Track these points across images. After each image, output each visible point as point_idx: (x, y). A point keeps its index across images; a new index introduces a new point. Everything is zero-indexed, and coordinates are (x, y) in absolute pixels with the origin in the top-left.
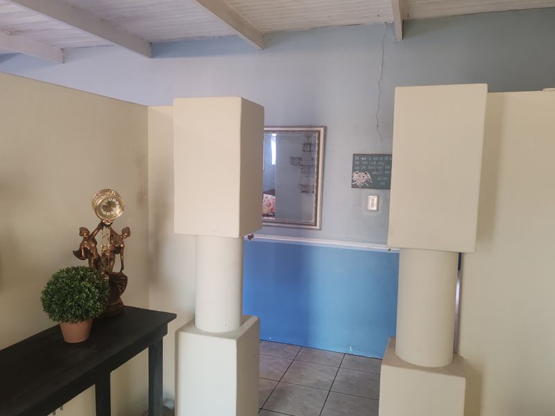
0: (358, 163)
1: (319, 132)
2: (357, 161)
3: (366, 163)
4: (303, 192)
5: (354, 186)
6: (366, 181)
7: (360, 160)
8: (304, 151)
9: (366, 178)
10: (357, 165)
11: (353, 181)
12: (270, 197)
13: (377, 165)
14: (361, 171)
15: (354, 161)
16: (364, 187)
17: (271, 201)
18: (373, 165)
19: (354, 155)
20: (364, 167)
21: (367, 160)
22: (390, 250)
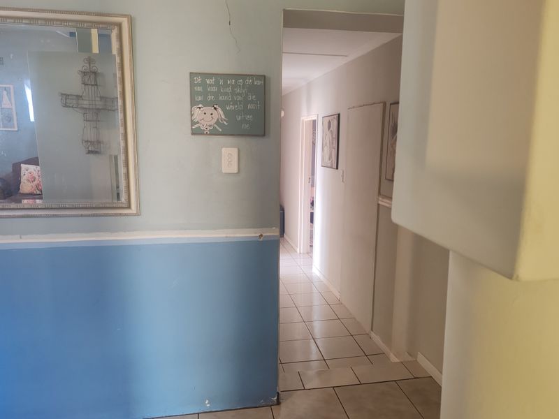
0: (199, 89)
1: (120, 25)
2: (198, 85)
3: (214, 89)
4: (90, 152)
5: (196, 132)
6: (218, 122)
7: (203, 84)
8: (86, 85)
9: (216, 116)
10: (199, 93)
11: (193, 123)
12: (32, 168)
13: (233, 93)
14: (206, 104)
15: (192, 85)
16: (214, 133)
17: (35, 174)
18: (226, 94)
19: (191, 74)
20: (211, 98)
21: (216, 84)
22: (261, 235)
